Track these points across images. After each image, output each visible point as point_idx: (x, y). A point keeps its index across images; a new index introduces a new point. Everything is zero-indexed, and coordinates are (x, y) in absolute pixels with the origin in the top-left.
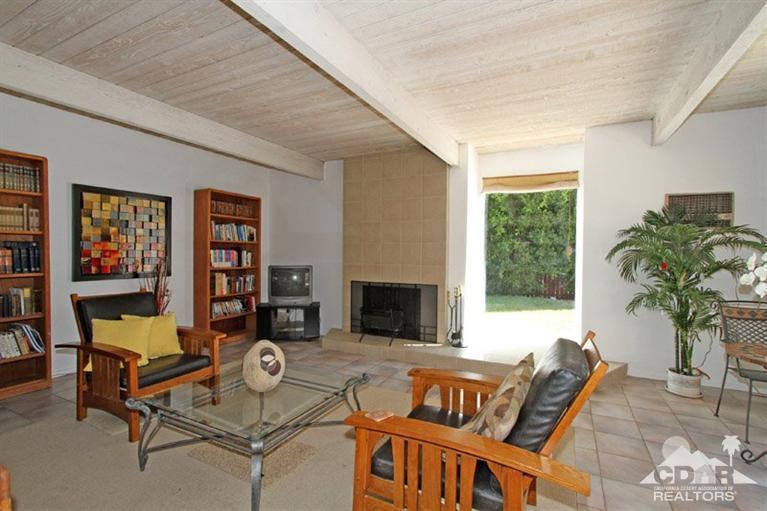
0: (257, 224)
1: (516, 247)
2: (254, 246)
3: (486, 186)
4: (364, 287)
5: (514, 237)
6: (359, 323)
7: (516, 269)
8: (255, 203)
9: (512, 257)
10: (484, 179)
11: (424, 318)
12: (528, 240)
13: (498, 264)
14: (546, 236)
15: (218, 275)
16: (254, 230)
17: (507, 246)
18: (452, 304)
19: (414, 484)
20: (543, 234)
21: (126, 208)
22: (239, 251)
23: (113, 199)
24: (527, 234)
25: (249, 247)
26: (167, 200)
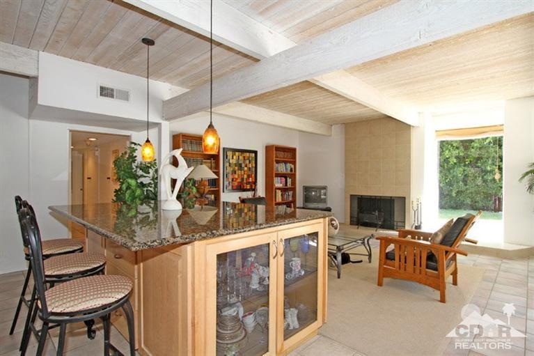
0: (294, 163)
1: (467, 172)
2: (293, 176)
3: (437, 136)
4: (358, 198)
5: (465, 165)
6: (355, 220)
7: (467, 189)
8: (293, 151)
9: (463, 180)
10: (436, 131)
11: (397, 217)
12: (478, 167)
13: (451, 185)
15: (277, 191)
16: (293, 166)
17: (459, 172)
18: (415, 208)
19: (403, 260)
20: (490, 162)
21: (241, 158)
22: (286, 178)
23: (237, 153)
24: (477, 163)
25: (291, 176)
26: (256, 152)
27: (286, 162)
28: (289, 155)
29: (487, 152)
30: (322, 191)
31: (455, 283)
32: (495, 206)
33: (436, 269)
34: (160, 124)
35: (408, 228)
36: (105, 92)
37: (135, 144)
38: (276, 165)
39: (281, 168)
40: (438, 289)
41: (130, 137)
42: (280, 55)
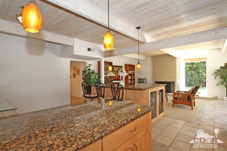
0: (134, 70)
1: (192, 73)
3: (184, 61)
5: (192, 70)
7: (193, 79)
8: (134, 66)
9: (191, 76)
10: (184, 59)
11: (172, 88)
12: (197, 71)
13: (187, 78)
14: (202, 70)
15: (129, 80)
17: (189, 73)
18: (178, 85)
19: (180, 99)
20: (201, 69)
21: (118, 69)
22: (132, 76)
23: (116, 67)
24: (196, 69)
25: (133, 75)
26: (122, 67)
27: (131, 70)
28: (132, 67)
29: (200, 66)
30: (144, 80)
31: (194, 106)
32: (204, 85)
33: (190, 101)
34: (102, 59)
35: (175, 92)
36: (89, 50)
37: (90, 65)
38: (129, 71)
39: (130, 72)
40: (191, 106)
41: (86, 62)
42: (151, 42)
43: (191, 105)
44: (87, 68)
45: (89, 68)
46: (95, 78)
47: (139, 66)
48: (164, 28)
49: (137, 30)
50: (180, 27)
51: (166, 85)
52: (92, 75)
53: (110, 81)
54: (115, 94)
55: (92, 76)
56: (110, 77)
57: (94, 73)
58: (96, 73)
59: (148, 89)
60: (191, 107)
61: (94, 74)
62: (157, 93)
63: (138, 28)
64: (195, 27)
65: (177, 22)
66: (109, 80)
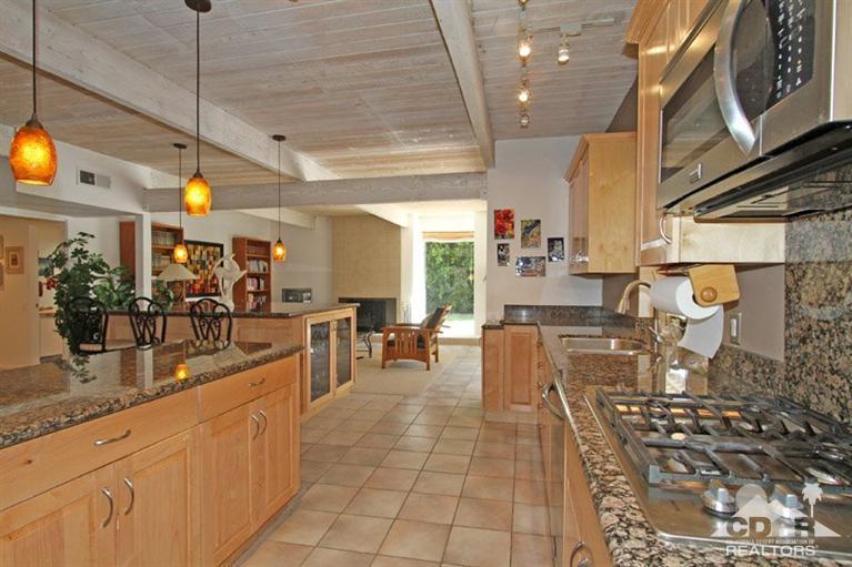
0: (268, 260)
2: (266, 276)
3: (425, 237)
5: (450, 265)
8: (268, 246)
10: (423, 234)
13: (438, 287)
15: (249, 295)
16: (266, 264)
17: (445, 272)
18: (405, 309)
19: (401, 345)
21: (204, 253)
22: (258, 279)
23: (199, 247)
25: (264, 276)
26: (221, 246)
27: (258, 259)
28: (262, 250)
30: (305, 295)
31: (437, 360)
33: (424, 348)
34: (141, 215)
37: (84, 235)
38: (247, 263)
39: (253, 267)
40: (424, 361)
41: (64, 224)
42: (317, 183)
43: (425, 359)
44: (66, 244)
45: (79, 247)
46: (112, 287)
47: (279, 251)
48: (352, 149)
49: (277, 142)
50: (392, 153)
51: (358, 305)
52: (93, 273)
53: (176, 299)
54: (205, 332)
55: (96, 278)
56: (174, 282)
57: (105, 269)
58: (111, 269)
59: (304, 317)
60: (425, 364)
61: (104, 273)
62: (332, 328)
63: (279, 138)
64: (427, 159)
65: (383, 142)
66: (172, 295)
